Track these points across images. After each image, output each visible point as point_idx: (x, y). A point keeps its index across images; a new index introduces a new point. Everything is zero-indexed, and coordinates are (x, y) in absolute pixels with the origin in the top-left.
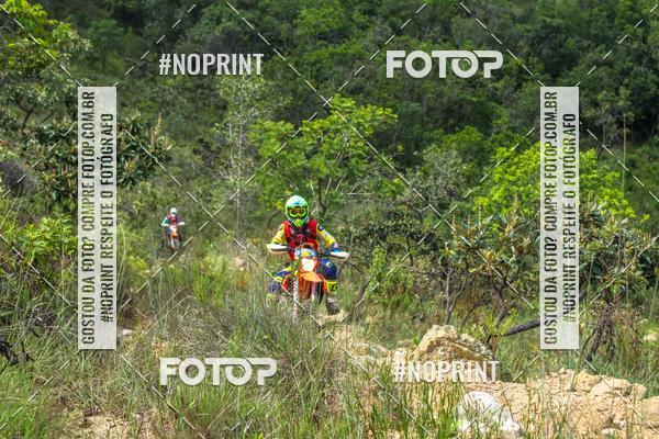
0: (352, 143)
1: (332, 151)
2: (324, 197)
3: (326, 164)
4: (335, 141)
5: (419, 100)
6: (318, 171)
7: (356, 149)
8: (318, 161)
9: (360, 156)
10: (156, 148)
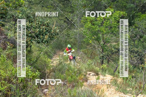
0: (113, 23)
1: (107, 26)
2: (104, 40)
3: (105, 29)
4: (108, 22)
5: (133, 3)
6: (103, 31)
7: (114, 25)
8: (103, 28)
9: (115, 27)
10: (54, 31)
